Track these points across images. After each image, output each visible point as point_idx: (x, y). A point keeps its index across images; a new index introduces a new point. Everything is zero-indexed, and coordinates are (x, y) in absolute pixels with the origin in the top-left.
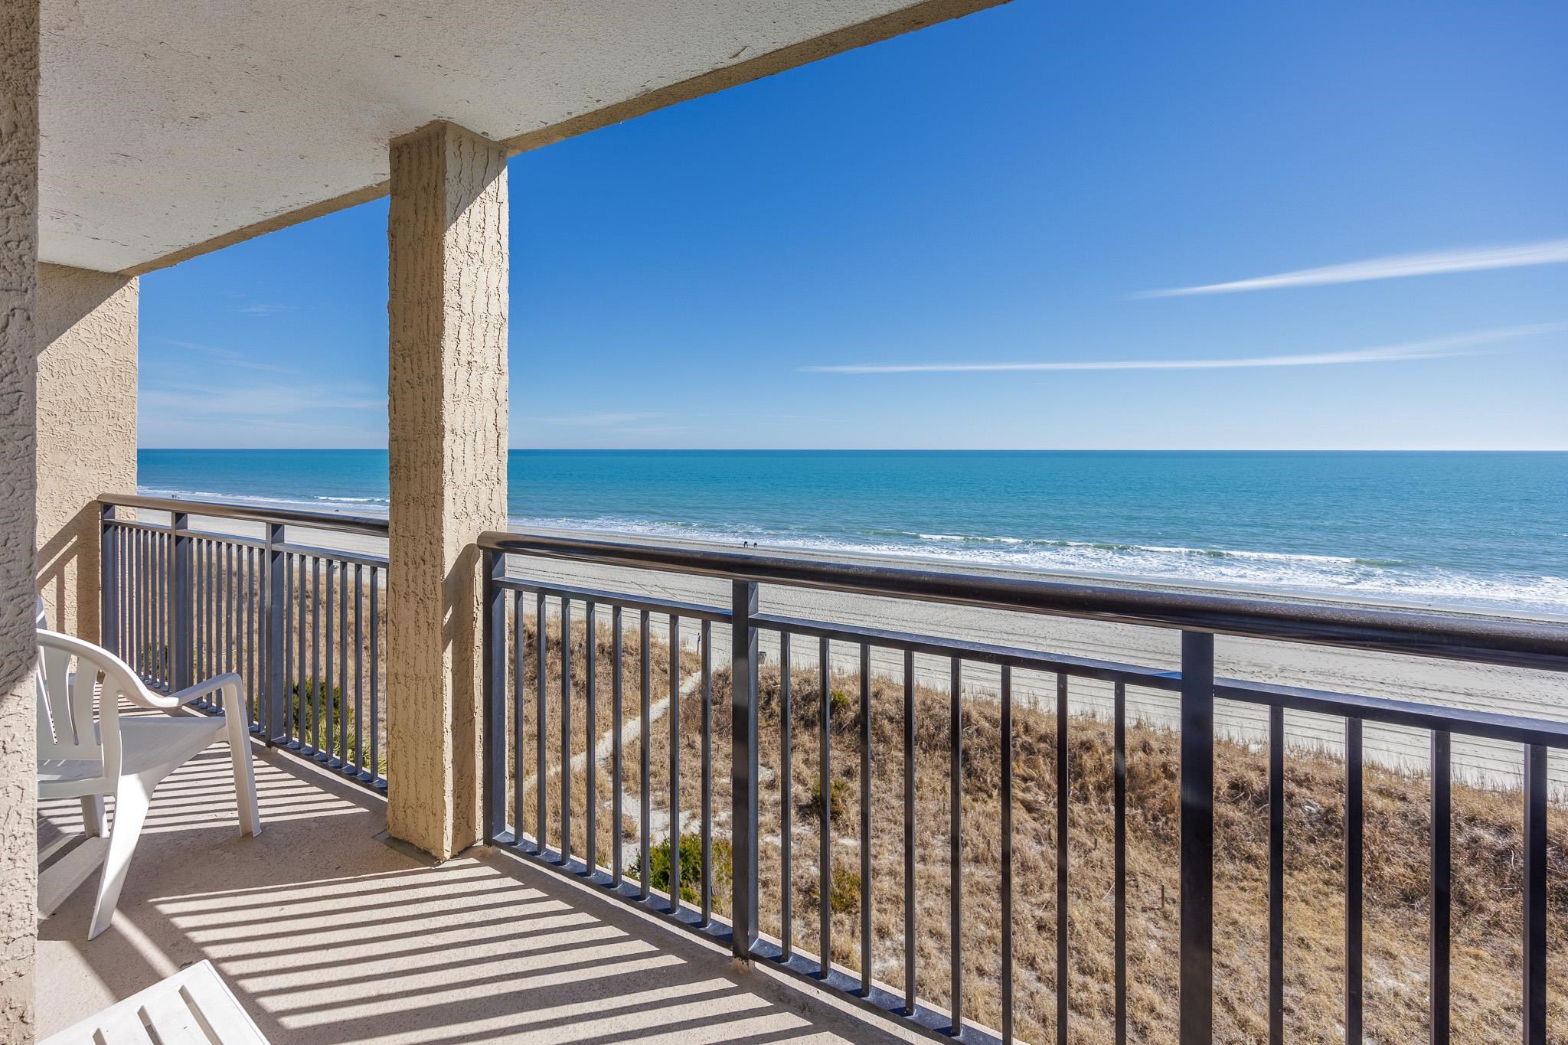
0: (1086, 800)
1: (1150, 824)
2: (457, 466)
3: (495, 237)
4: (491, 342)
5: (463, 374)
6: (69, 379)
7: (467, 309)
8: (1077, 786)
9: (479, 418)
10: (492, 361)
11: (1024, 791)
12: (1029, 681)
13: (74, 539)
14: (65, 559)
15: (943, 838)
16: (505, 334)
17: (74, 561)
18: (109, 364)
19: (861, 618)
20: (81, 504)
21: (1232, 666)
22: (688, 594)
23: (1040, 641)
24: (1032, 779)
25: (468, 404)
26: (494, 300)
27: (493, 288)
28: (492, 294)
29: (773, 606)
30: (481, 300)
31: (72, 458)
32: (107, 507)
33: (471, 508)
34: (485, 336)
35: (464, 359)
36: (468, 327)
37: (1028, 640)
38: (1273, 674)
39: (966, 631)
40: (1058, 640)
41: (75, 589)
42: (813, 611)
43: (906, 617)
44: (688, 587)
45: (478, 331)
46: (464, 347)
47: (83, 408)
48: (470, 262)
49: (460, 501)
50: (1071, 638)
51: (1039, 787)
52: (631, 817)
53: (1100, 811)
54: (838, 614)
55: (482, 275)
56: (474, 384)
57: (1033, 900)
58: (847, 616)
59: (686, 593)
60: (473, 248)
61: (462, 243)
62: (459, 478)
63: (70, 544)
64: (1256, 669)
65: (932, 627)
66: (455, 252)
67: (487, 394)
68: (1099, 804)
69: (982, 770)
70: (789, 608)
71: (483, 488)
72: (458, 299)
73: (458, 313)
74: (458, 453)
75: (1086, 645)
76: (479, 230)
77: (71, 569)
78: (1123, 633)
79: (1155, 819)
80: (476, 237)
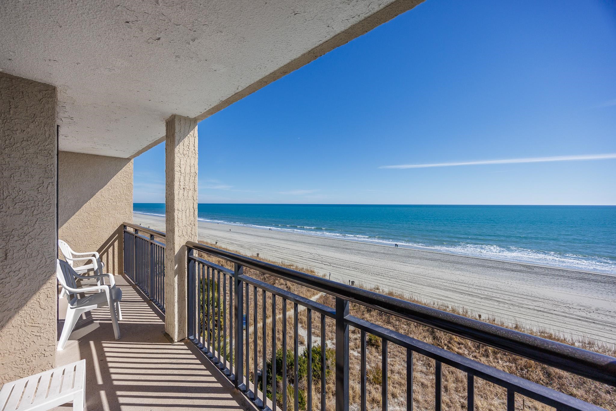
0: (487, 356)
1: (519, 371)
2: (180, 221)
3: (193, 148)
4: (191, 181)
5: (181, 192)
6: (116, 189)
7: (183, 171)
8: (484, 350)
9: (187, 205)
10: (192, 187)
11: (458, 348)
12: (464, 302)
13: (117, 235)
14: (115, 241)
15: (422, 363)
16: (197, 178)
17: (117, 241)
18: (126, 185)
19: (393, 271)
20: (119, 225)
21: (568, 305)
22: (328, 258)
23: (471, 286)
24: (462, 344)
25: (183, 201)
26: (192, 168)
27: (192, 164)
28: (192, 166)
29: (358, 264)
30: (188, 168)
31: (117, 212)
32: (125, 226)
33: (184, 233)
34: (189, 179)
35: (182, 187)
36: (183, 177)
37: (465, 285)
38: (592, 311)
39: (437, 279)
40: (479, 286)
41: (117, 249)
42: (374, 267)
43: (411, 272)
44: (328, 255)
45: (187, 178)
46: (182, 184)
47: (120, 198)
48: (184, 157)
49: (181, 231)
50: (485, 286)
51: (466, 347)
52: (303, 337)
53: (494, 362)
54: (384, 269)
55: (188, 161)
56: (186, 194)
57: (460, 395)
58: (387, 270)
59: (327, 257)
60: (185, 152)
61: (181, 151)
62: (180, 224)
63: (116, 236)
64: (582, 308)
65: (422, 277)
66: (179, 155)
67: (190, 198)
68: (494, 359)
69: (440, 337)
70: (364, 265)
71: (189, 227)
72: (180, 169)
73: (180, 173)
74: (180, 216)
75: (493, 290)
76: (187, 146)
77: (116, 244)
78: (511, 286)
79: (522, 369)
80: (186, 149)
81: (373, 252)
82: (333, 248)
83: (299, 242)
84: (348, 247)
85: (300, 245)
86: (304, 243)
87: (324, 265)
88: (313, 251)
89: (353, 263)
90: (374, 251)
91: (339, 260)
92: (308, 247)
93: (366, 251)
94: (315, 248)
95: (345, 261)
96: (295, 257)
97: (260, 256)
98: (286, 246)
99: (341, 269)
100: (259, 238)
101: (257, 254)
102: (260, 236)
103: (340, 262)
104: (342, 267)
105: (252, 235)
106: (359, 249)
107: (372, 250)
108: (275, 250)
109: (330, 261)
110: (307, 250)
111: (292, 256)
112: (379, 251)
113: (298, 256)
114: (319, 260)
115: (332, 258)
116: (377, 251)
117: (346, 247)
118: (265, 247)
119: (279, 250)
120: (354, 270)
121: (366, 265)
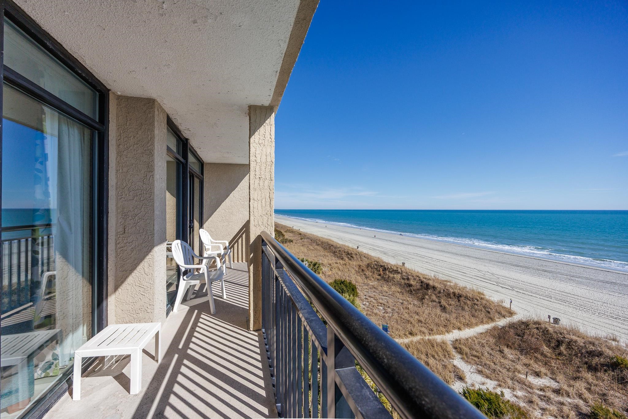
2: (255, 210)
3: (269, 136)
4: (267, 170)
5: (257, 181)
7: (258, 161)
9: (263, 195)
10: (268, 177)
16: (273, 167)
25: (259, 191)
26: (269, 158)
27: (268, 153)
28: (268, 155)
29: (570, 295)
30: (264, 158)
33: (260, 223)
34: (265, 169)
35: (257, 177)
36: (259, 166)
41: (245, 241)
45: (263, 168)
46: (258, 173)
48: (260, 146)
49: (256, 221)
55: (264, 150)
56: (261, 184)
59: (506, 278)
60: (260, 142)
61: (257, 141)
62: (256, 214)
63: (244, 230)
66: (254, 144)
67: (266, 187)
70: (582, 299)
71: (265, 217)
72: (255, 158)
73: (256, 163)
74: (256, 205)
76: (263, 135)
80: (262, 138)
81: (603, 282)
82: (519, 268)
83: (461, 255)
84: (548, 269)
85: (462, 258)
86: (468, 256)
87: (501, 288)
88: (482, 268)
89: (557, 292)
90: (606, 280)
91: (529, 285)
92: (475, 262)
93: (587, 278)
94: (486, 264)
95: (542, 288)
96: (455, 272)
97: (406, 265)
98: (442, 258)
99: (534, 298)
100: (406, 246)
101: (403, 263)
102: (408, 245)
103: (531, 288)
104: (534, 295)
105: (397, 242)
106: (572, 274)
107: (601, 279)
108: (426, 261)
109: (512, 284)
110: (473, 266)
111: (451, 271)
112: (618, 282)
113: (461, 272)
114: (492, 280)
115: (515, 281)
116: (614, 281)
117: (544, 268)
118: (413, 257)
119: (431, 262)
120: (560, 302)
121: (586, 299)
